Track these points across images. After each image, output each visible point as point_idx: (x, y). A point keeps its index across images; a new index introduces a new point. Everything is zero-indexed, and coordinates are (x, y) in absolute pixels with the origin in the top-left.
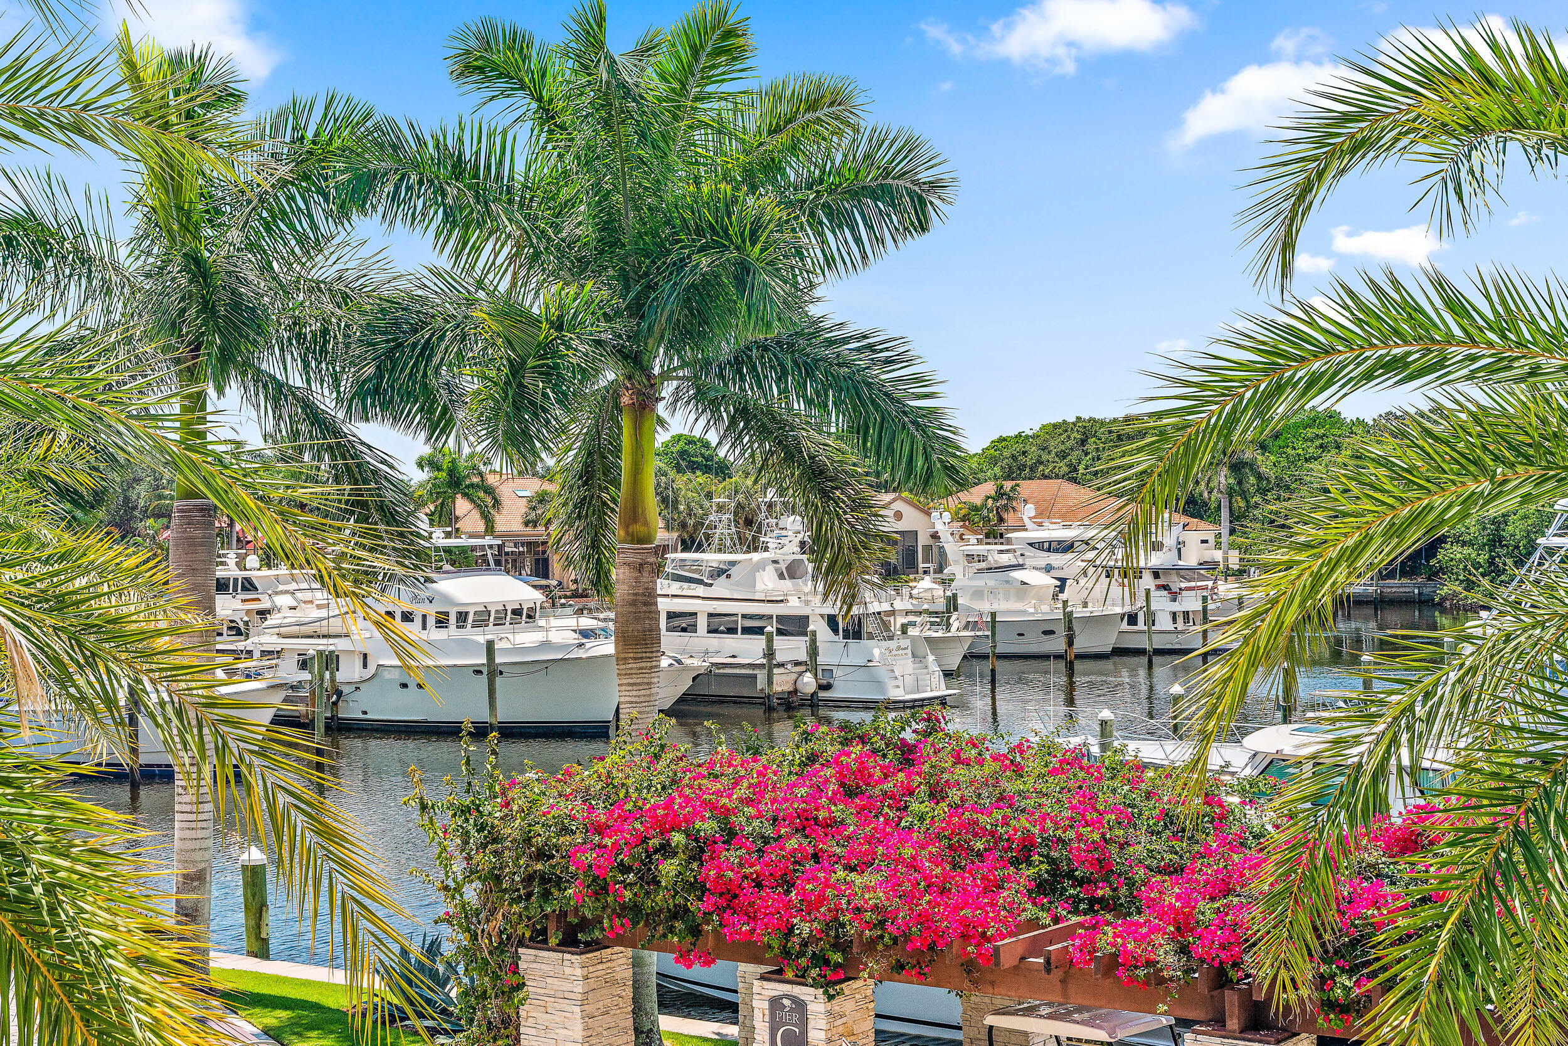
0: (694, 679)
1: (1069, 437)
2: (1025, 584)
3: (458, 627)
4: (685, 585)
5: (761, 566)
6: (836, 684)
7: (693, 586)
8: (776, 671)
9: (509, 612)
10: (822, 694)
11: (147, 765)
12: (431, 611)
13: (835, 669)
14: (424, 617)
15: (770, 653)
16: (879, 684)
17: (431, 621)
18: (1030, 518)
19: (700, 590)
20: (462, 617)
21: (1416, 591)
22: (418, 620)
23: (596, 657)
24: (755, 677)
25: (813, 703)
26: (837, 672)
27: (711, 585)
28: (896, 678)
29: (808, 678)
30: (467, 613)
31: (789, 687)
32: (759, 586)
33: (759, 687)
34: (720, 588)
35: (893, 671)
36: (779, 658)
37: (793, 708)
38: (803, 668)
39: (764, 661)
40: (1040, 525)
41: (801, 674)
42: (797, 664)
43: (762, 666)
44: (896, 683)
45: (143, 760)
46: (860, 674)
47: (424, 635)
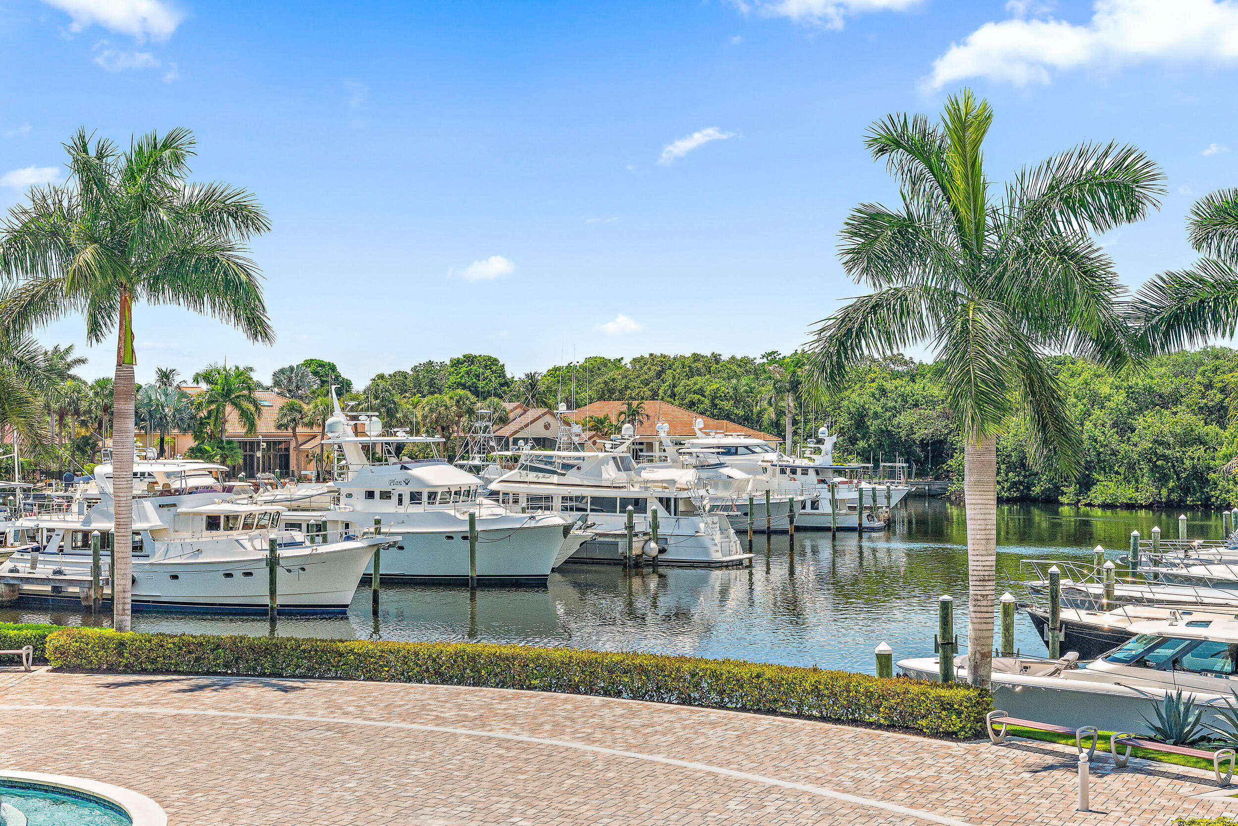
0: (581, 545)
1: (649, 369)
2: (730, 477)
3: (429, 503)
4: (541, 475)
5: (604, 462)
6: (669, 549)
7: (547, 475)
8: (635, 539)
9: (453, 493)
10: (662, 557)
11: (281, 606)
12: (406, 491)
13: (668, 538)
14: (400, 495)
15: (630, 526)
16: (705, 549)
17: (406, 499)
18: (700, 429)
19: (555, 479)
20: (432, 496)
21: (927, 488)
22: (395, 498)
23: (548, 527)
24: (617, 544)
25: (654, 563)
26: (671, 541)
27: (564, 475)
28: (716, 545)
29: (653, 545)
30: (436, 493)
31: (639, 552)
32: (605, 476)
33: (620, 551)
34: (572, 477)
35: (713, 539)
36: (637, 529)
37: (640, 567)
38: (647, 538)
39: (626, 532)
40: (708, 434)
41: (647, 541)
42: (645, 534)
43: (624, 536)
44: (716, 548)
45: (280, 601)
46: (691, 542)
47: (401, 510)
